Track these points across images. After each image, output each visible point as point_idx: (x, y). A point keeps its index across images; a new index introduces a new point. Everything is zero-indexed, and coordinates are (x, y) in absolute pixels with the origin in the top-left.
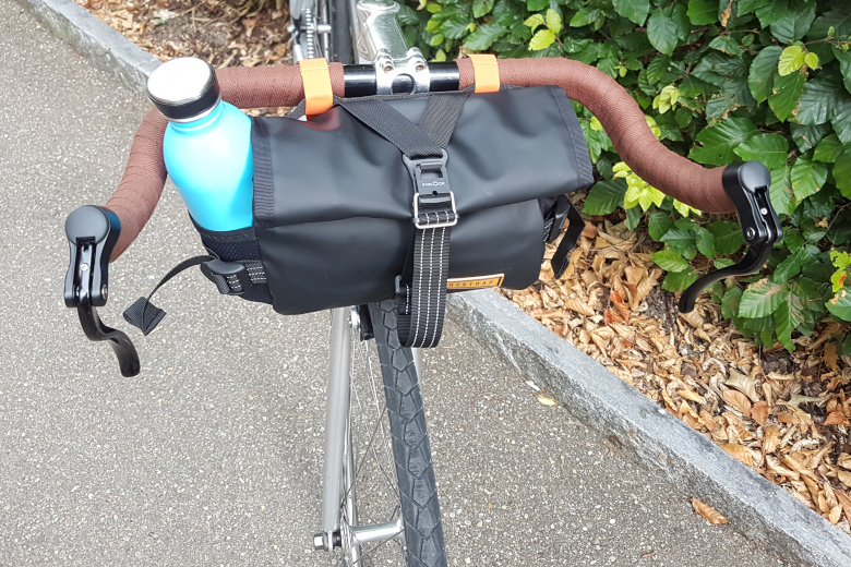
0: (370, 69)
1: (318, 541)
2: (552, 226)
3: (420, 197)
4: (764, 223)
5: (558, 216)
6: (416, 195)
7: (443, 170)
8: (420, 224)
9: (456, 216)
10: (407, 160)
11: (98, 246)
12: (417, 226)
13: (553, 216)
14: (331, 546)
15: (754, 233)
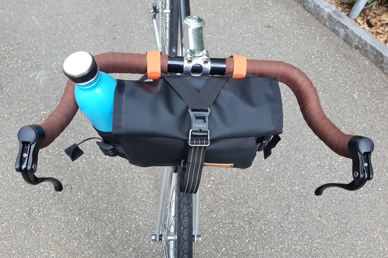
0: (182, 59)
1: (153, 237)
2: (261, 145)
3: (192, 131)
4: (364, 171)
5: (264, 142)
6: (191, 130)
7: (207, 119)
8: (191, 144)
9: (209, 142)
10: (190, 111)
11: (32, 146)
12: (189, 144)
13: (262, 141)
14: (158, 240)
15: (358, 174)
